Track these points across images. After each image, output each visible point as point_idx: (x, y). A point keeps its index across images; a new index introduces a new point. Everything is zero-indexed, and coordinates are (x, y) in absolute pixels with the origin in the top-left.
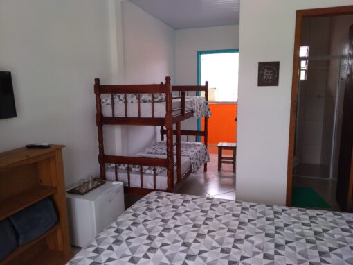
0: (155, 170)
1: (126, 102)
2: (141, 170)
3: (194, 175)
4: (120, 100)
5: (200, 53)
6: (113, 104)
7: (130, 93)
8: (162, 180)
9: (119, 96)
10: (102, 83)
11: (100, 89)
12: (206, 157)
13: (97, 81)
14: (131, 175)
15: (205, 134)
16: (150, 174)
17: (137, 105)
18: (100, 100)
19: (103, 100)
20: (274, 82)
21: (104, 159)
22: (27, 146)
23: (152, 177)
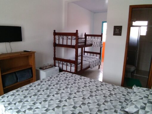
0: (71, 65)
1: (63, 39)
2: (67, 64)
3: (91, 69)
4: (62, 38)
5: (103, 22)
6: (59, 39)
7: (65, 35)
8: (73, 69)
9: (61, 37)
10: (56, 32)
11: (55, 34)
12: (99, 63)
13: (55, 31)
14: (63, 65)
15: (100, 54)
16: (69, 66)
17: (66, 40)
18: (55, 38)
19: (56, 38)
20: (120, 34)
21: (55, 59)
22: (24, 51)
23: (70, 67)
